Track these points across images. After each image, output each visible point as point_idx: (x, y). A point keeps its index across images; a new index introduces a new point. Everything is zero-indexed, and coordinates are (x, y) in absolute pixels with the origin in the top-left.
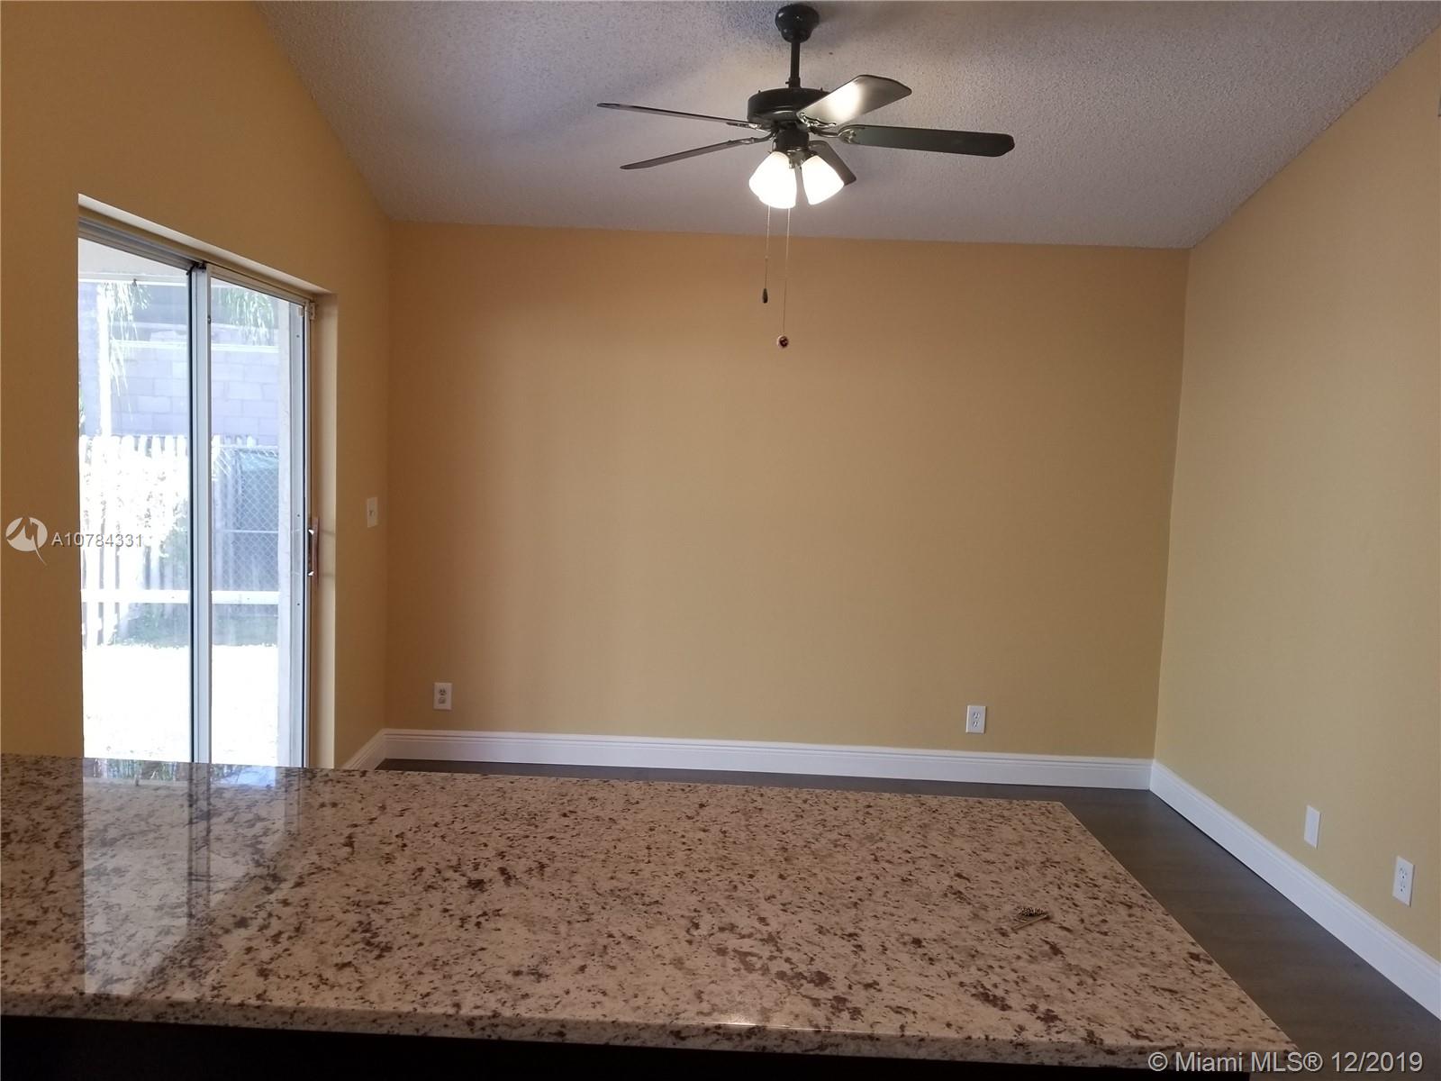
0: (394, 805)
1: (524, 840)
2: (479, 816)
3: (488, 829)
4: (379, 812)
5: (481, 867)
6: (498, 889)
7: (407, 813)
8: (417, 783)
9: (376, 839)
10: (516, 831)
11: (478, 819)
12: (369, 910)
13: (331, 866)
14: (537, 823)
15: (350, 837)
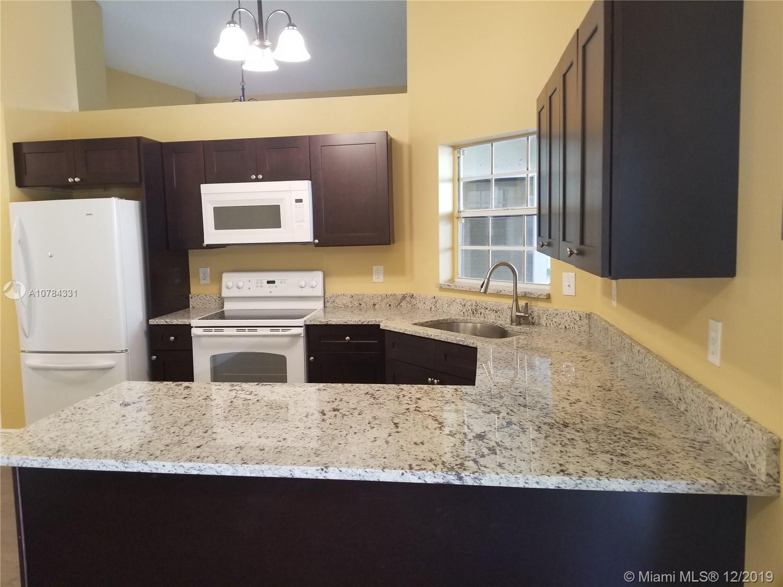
9: (384, 426)
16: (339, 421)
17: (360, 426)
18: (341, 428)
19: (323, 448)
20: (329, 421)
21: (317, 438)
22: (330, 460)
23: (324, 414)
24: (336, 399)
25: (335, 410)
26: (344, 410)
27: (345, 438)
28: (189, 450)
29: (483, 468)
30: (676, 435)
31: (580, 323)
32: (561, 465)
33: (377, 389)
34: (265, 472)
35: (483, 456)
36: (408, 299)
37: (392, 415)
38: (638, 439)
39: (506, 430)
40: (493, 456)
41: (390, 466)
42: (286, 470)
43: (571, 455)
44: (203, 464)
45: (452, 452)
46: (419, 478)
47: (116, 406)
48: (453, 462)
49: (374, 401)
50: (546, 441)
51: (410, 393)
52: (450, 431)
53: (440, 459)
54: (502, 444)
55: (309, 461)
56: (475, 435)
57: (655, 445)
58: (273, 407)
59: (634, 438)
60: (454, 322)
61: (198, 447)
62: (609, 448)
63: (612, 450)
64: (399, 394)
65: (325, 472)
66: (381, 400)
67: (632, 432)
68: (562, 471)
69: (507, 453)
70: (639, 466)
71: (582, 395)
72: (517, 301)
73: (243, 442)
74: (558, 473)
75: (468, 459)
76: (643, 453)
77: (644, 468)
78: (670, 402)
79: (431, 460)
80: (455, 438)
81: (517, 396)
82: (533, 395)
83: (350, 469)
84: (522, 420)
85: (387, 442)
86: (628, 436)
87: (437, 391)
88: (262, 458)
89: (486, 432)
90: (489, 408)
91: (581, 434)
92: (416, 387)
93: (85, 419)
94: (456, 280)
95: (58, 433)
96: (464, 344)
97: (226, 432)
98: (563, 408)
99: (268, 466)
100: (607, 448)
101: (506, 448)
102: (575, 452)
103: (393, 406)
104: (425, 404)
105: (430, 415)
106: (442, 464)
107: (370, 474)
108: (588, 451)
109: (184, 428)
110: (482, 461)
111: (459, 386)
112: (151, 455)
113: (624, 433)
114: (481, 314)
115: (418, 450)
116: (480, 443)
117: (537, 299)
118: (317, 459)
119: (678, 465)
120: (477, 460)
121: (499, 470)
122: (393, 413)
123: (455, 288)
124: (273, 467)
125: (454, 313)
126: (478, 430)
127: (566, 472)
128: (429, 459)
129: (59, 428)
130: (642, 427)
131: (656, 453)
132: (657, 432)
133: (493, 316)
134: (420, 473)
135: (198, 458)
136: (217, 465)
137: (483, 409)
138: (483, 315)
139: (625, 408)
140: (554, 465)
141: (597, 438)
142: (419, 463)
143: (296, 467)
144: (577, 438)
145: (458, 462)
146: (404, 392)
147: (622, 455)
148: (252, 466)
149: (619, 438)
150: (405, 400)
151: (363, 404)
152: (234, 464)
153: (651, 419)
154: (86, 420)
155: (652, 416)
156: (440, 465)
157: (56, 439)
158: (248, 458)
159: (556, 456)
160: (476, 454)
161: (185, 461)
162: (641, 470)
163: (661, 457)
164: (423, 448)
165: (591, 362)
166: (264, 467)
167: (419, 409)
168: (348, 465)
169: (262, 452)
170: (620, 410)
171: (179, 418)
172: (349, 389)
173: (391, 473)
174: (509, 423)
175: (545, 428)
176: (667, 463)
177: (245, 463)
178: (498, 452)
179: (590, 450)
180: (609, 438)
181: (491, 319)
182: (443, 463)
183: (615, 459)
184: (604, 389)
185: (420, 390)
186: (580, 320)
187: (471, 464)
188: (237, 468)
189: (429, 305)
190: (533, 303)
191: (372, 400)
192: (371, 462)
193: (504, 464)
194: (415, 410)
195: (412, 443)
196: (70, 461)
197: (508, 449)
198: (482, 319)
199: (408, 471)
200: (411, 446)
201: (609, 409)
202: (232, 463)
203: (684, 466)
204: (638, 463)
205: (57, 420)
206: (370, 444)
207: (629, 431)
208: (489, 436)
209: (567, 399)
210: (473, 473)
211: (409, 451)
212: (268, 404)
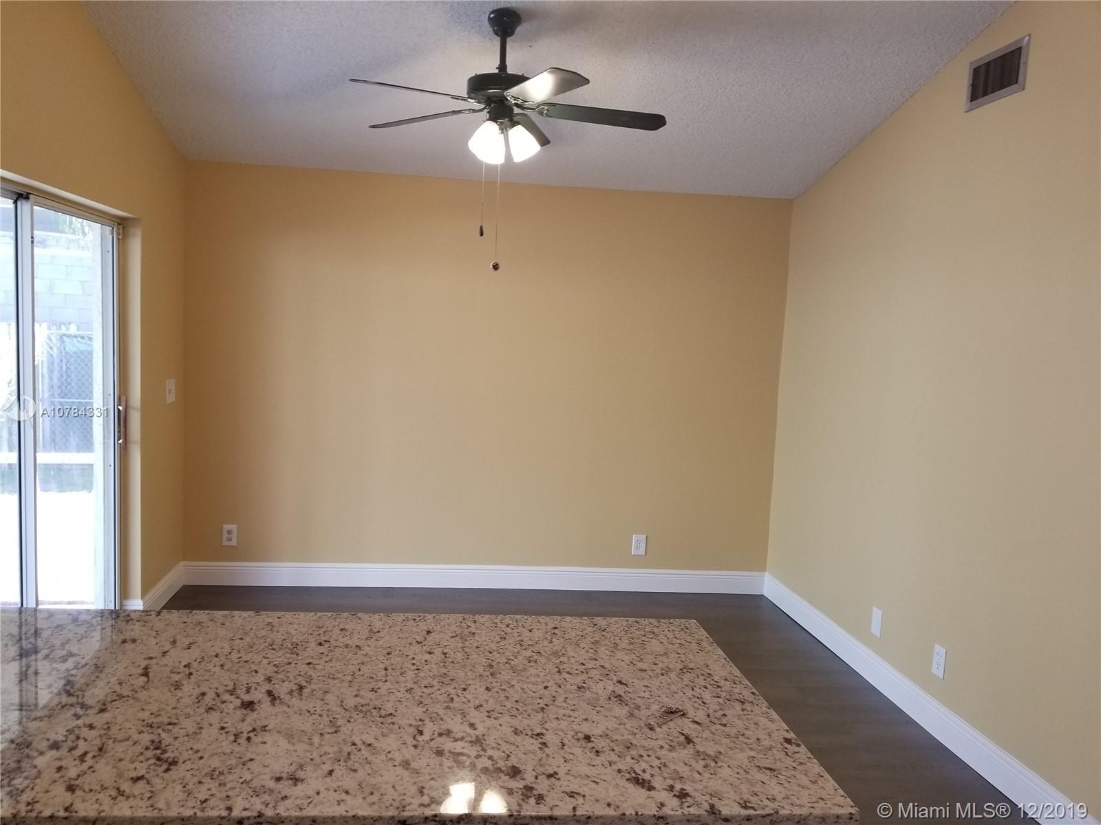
0: (184, 639)
1: (288, 666)
2: (252, 648)
3: (258, 658)
4: (171, 646)
5: (252, 690)
6: (265, 708)
7: (193, 646)
8: (201, 620)
9: (167, 670)
10: (280, 659)
11: (250, 650)
12: (160, 731)
13: (130, 694)
14: (298, 651)
15: (146, 668)
16: (241, 679)
17: (207, 668)
18: (239, 665)
20: (259, 678)
23: (270, 693)
24: (249, 739)
25: (249, 705)
26: (231, 706)
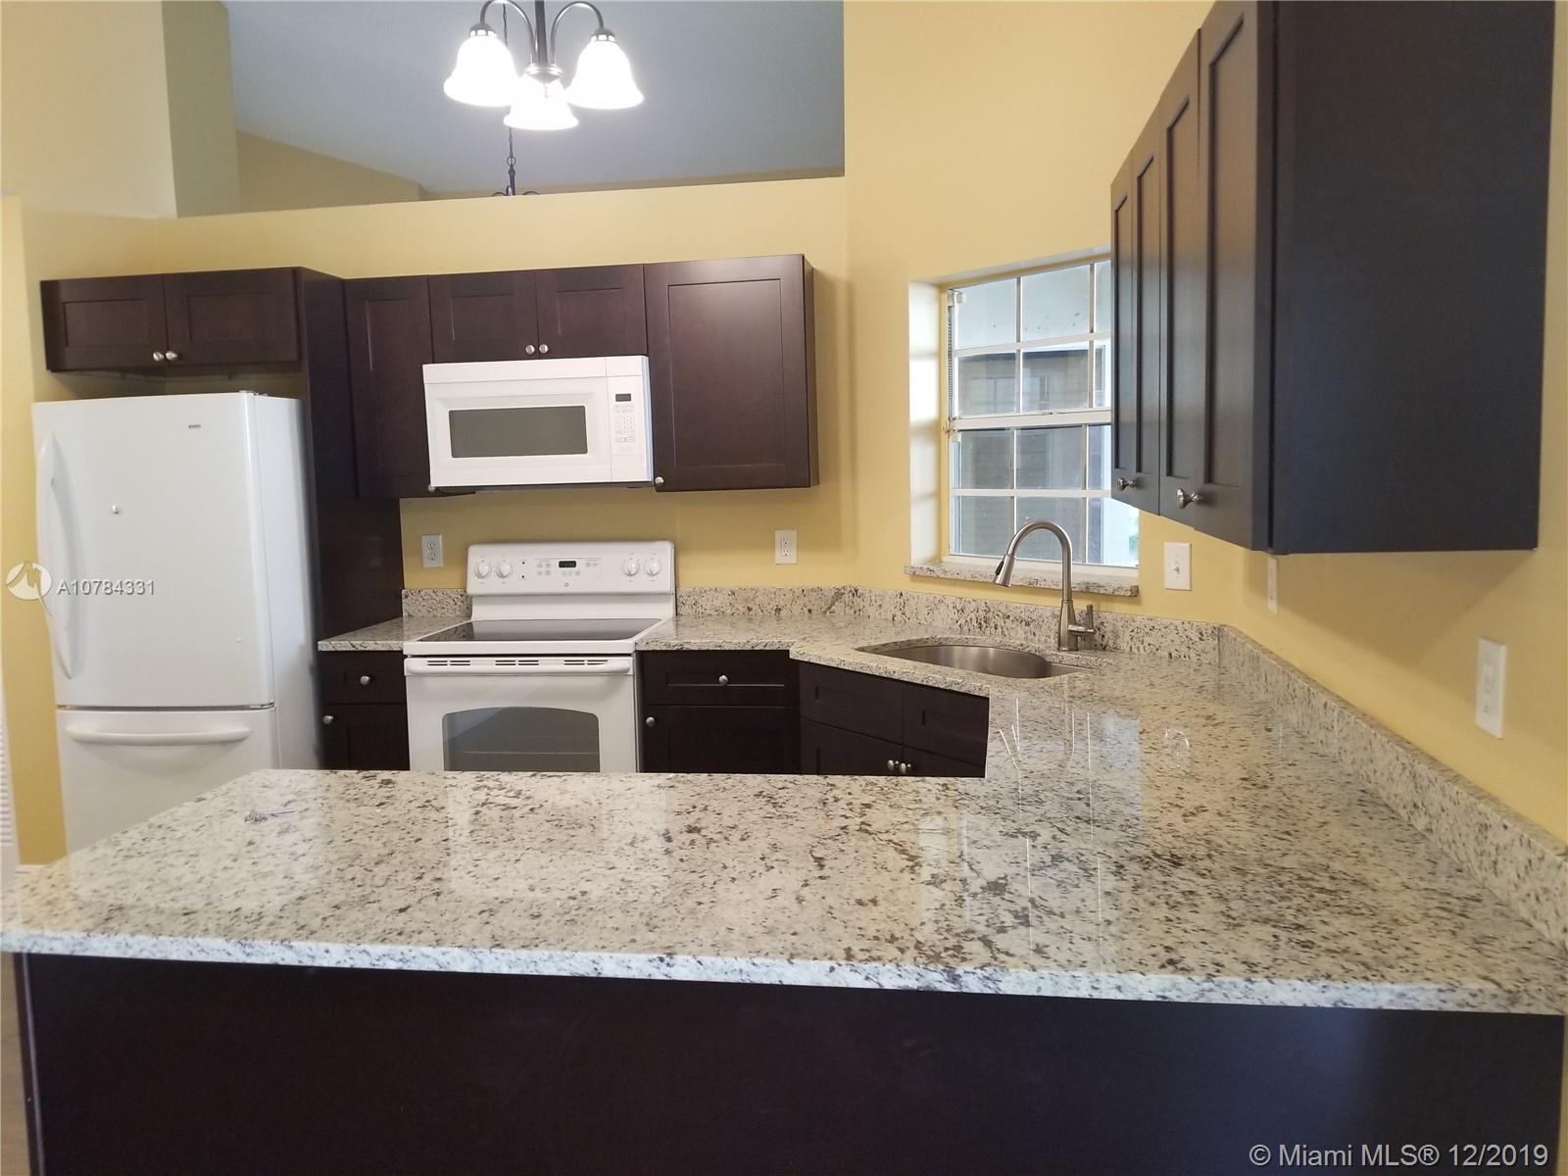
5: (688, 842)
6: (675, 827)
9: (794, 864)
15: (822, 867)
16: (700, 854)
17: (742, 865)
18: (703, 868)
19: (665, 913)
20: (678, 854)
21: (653, 891)
22: (677, 938)
23: (669, 840)
24: (694, 807)
25: (691, 830)
26: (711, 829)
27: (710, 891)
28: (381, 916)
29: (1002, 957)
30: (1411, 883)
31: (1200, 646)
32: (1168, 949)
33: (781, 785)
34: (541, 964)
35: (1002, 930)
36: (847, 598)
37: (810, 840)
38: (1330, 892)
39: (1051, 872)
40: (1022, 930)
41: (805, 952)
42: (585, 960)
43: (1188, 927)
44: (410, 947)
45: (937, 922)
46: (867, 978)
47: (237, 821)
48: (938, 943)
49: (774, 810)
50: (1136, 898)
51: (850, 794)
52: (933, 876)
53: (912, 935)
54: (1043, 903)
55: (633, 941)
56: (985, 884)
57: (1366, 906)
58: (564, 823)
59: (1322, 890)
60: (940, 645)
61: (402, 910)
62: (1269, 912)
63: (1275, 917)
64: (827, 796)
65: (668, 965)
66: (789, 809)
67: (1317, 877)
68: (1171, 962)
69: (1052, 924)
70: (1335, 952)
71: (1208, 796)
72: (1070, 601)
73: (496, 899)
74: (1163, 966)
75: (971, 936)
76: (1343, 923)
77: (1346, 955)
78: (1393, 811)
79: (893, 939)
80: (943, 890)
81: (1071, 799)
82: (1107, 797)
83: (719, 958)
84: (1083, 852)
85: (800, 900)
86: (1308, 886)
87: (905, 788)
88: (533, 934)
89: (1008, 878)
90: (1013, 825)
91: (1208, 882)
92: (862, 780)
93: (168, 850)
94: (945, 559)
95: (111, 881)
96: (962, 691)
97: (461, 878)
98: (1169, 825)
99: (547, 953)
100: (1266, 912)
101: (1051, 913)
102: (1200, 920)
103: (814, 822)
104: (879, 818)
105: (890, 841)
106: (916, 947)
107: (763, 969)
108: (1224, 919)
109: (376, 870)
110: (1000, 941)
111: (952, 779)
112: (303, 927)
113: (1300, 878)
114: (996, 628)
115: (865, 917)
116: (996, 900)
117: (1112, 597)
118: (651, 936)
119: (1417, 948)
120: (991, 938)
121: (1036, 960)
122: (812, 835)
123: (943, 576)
124: (558, 954)
125: (940, 626)
126: (991, 872)
127: (1180, 966)
128: (889, 938)
129: (114, 869)
130: (1337, 866)
131: (1370, 923)
132: (1369, 876)
133: (1021, 632)
134: (870, 967)
135: (400, 934)
136: (440, 949)
137: (1001, 829)
138: (999, 629)
139: (1301, 825)
140: (1153, 950)
141: (1244, 890)
142: (865, 944)
143: (605, 955)
144: (1202, 891)
145: (949, 944)
146: (836, 792)
147: (1298, 927)
148: (512, 952)
149: (1290, 891)
150: (839, 809)
151: (751, 817)
152: (475, 947)
153: (1356, 849)
154: (172, 852)
155: (1356, 841)
156: (912, 948)
157: (105, 892)
158: (506, 933)
159: (1157, 930)
160: (988, 926)
161: (372, 941)
162: (1340, 960)
163: (1381, 932)
164: (876, 912)
165: (1226, 728)
166: (537, 954)
167: (868, 828)
168: (718, 948)
169: (536, 921)
170: (1289, 829)
171: (365, 846)
172: (722, 784)
173: (807, 968)
174: (1057, 859)
175: (1133, 868)
176: (1394, 945)
177: (498, 945)
178: (1033, 920)
179: (1229, 916)
180: (1268, 889)
181: (1016, 638)
182: (918, 945)
183: (1283, 935)
184: (1254, 785)
185: (870, 787)
186: (1201, 639)
187: (974, 947)
188: (480, 956)
189: (890, 609)
190: (1104, 606)
191: (770, 808)
192: (764, 942)
193: (1047, 946)
194: (860, 830)
195: (852, 902)
196: (130, 940)
197: (1055, 914)
198: (998, 639)
199: (843, 962)
200: (849, 908)
201: (1266, 826)
202: (471, 946)
203: (1431, 950)
204: (1332, 945)
205: (111, 852)
206: (762, 904)
207: (1309, 875)
208: (1014, 886)
209: (1177, 805)
210: (982, 968)
211: (845, 918)
212: (554, 818)
